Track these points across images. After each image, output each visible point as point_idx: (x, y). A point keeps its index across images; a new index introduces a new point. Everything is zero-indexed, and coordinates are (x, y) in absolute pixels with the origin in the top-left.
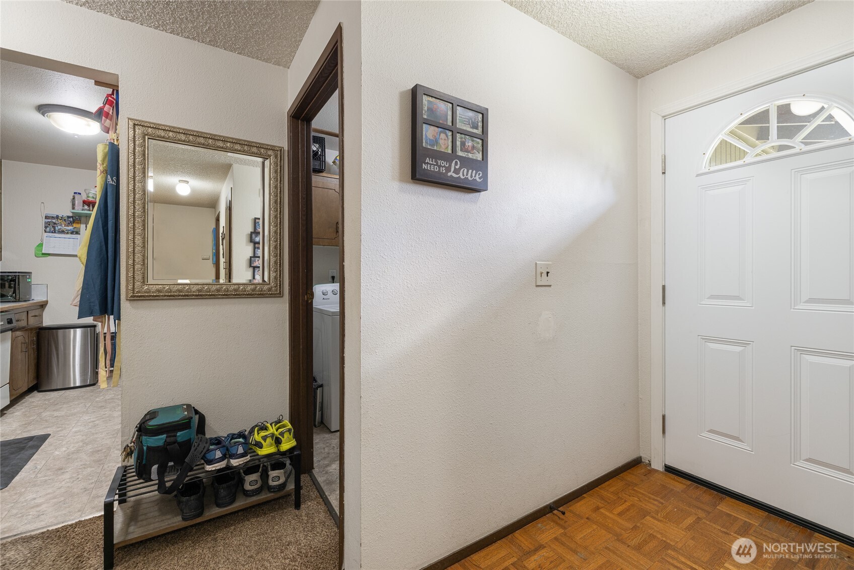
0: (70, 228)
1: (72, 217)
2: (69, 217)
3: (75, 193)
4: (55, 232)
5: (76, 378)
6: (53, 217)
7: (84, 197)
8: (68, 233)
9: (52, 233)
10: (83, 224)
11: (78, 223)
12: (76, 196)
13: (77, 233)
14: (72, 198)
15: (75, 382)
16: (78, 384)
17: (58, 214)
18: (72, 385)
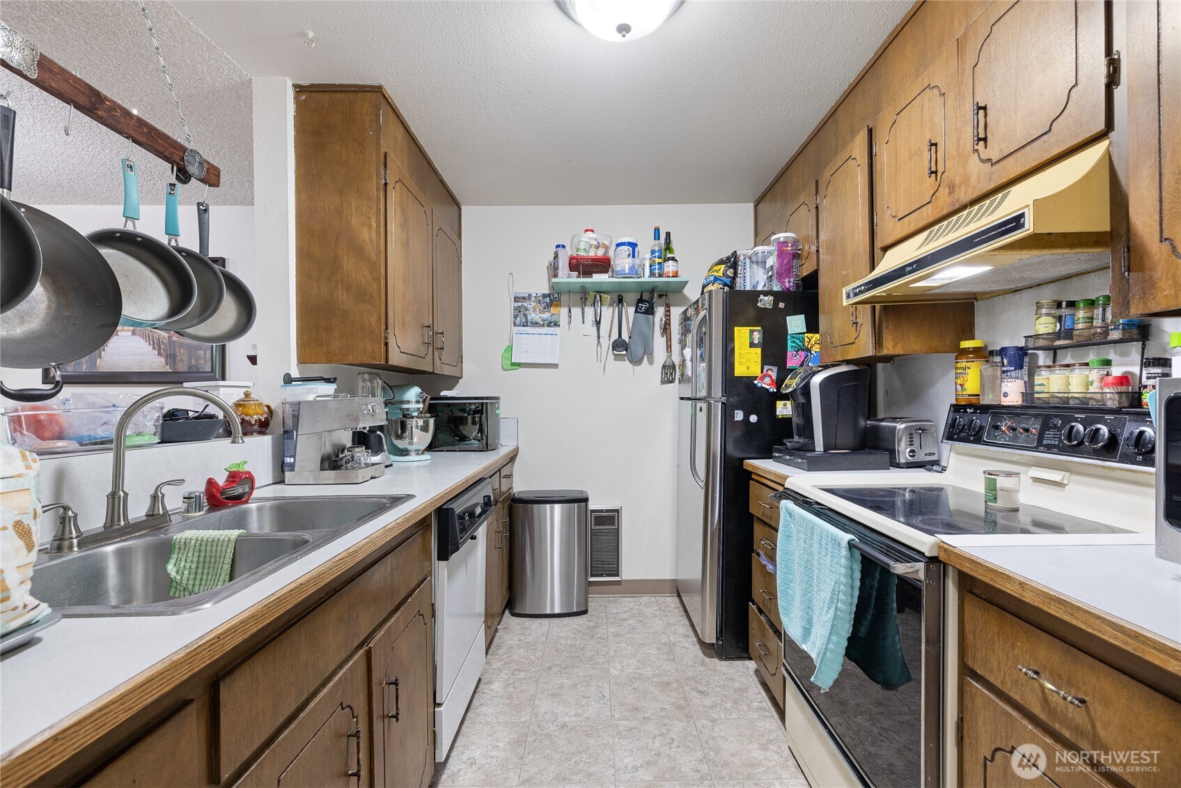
0: (546, 315)
1: (549, 295)
2: (544, 296)
3: (558, 246)
4: (527, 326)
5: (555, 600)
6: (524, 298)
7: (570, 252)
8: (543, 326)
9: (524, 326)
10: (564, 306)
11: (557, 306)
12: (560, 251)
13: (556, 324)
14: (553, 256)
15: (552, 607)
16: (557, 610)
17: (530, 292)
18: (548, 612)
